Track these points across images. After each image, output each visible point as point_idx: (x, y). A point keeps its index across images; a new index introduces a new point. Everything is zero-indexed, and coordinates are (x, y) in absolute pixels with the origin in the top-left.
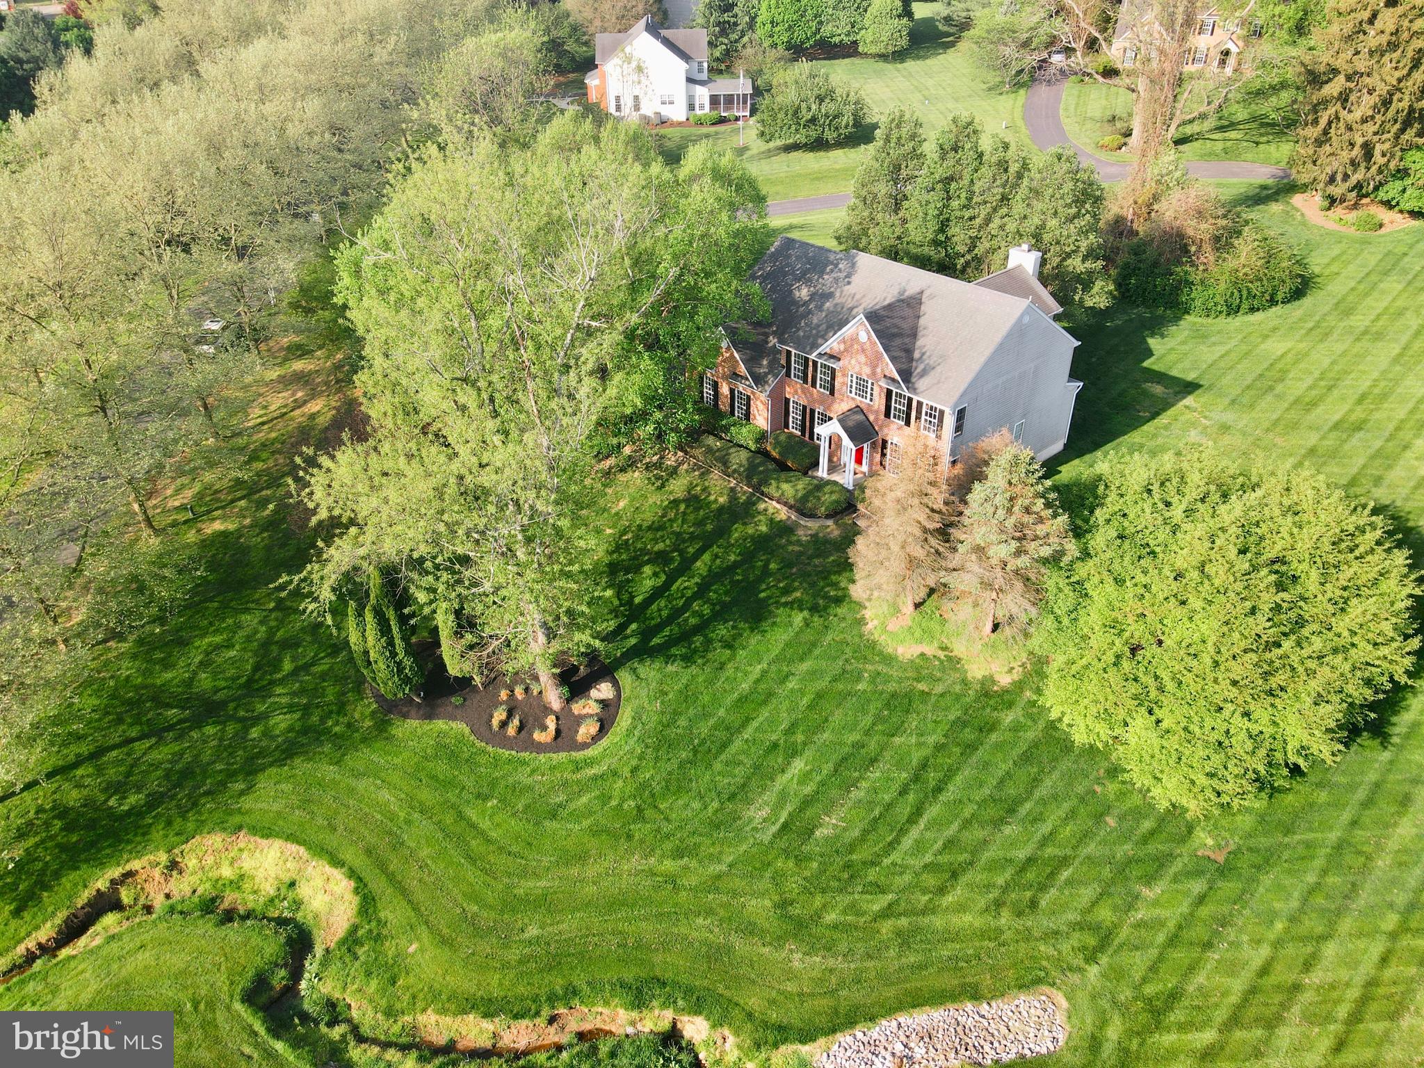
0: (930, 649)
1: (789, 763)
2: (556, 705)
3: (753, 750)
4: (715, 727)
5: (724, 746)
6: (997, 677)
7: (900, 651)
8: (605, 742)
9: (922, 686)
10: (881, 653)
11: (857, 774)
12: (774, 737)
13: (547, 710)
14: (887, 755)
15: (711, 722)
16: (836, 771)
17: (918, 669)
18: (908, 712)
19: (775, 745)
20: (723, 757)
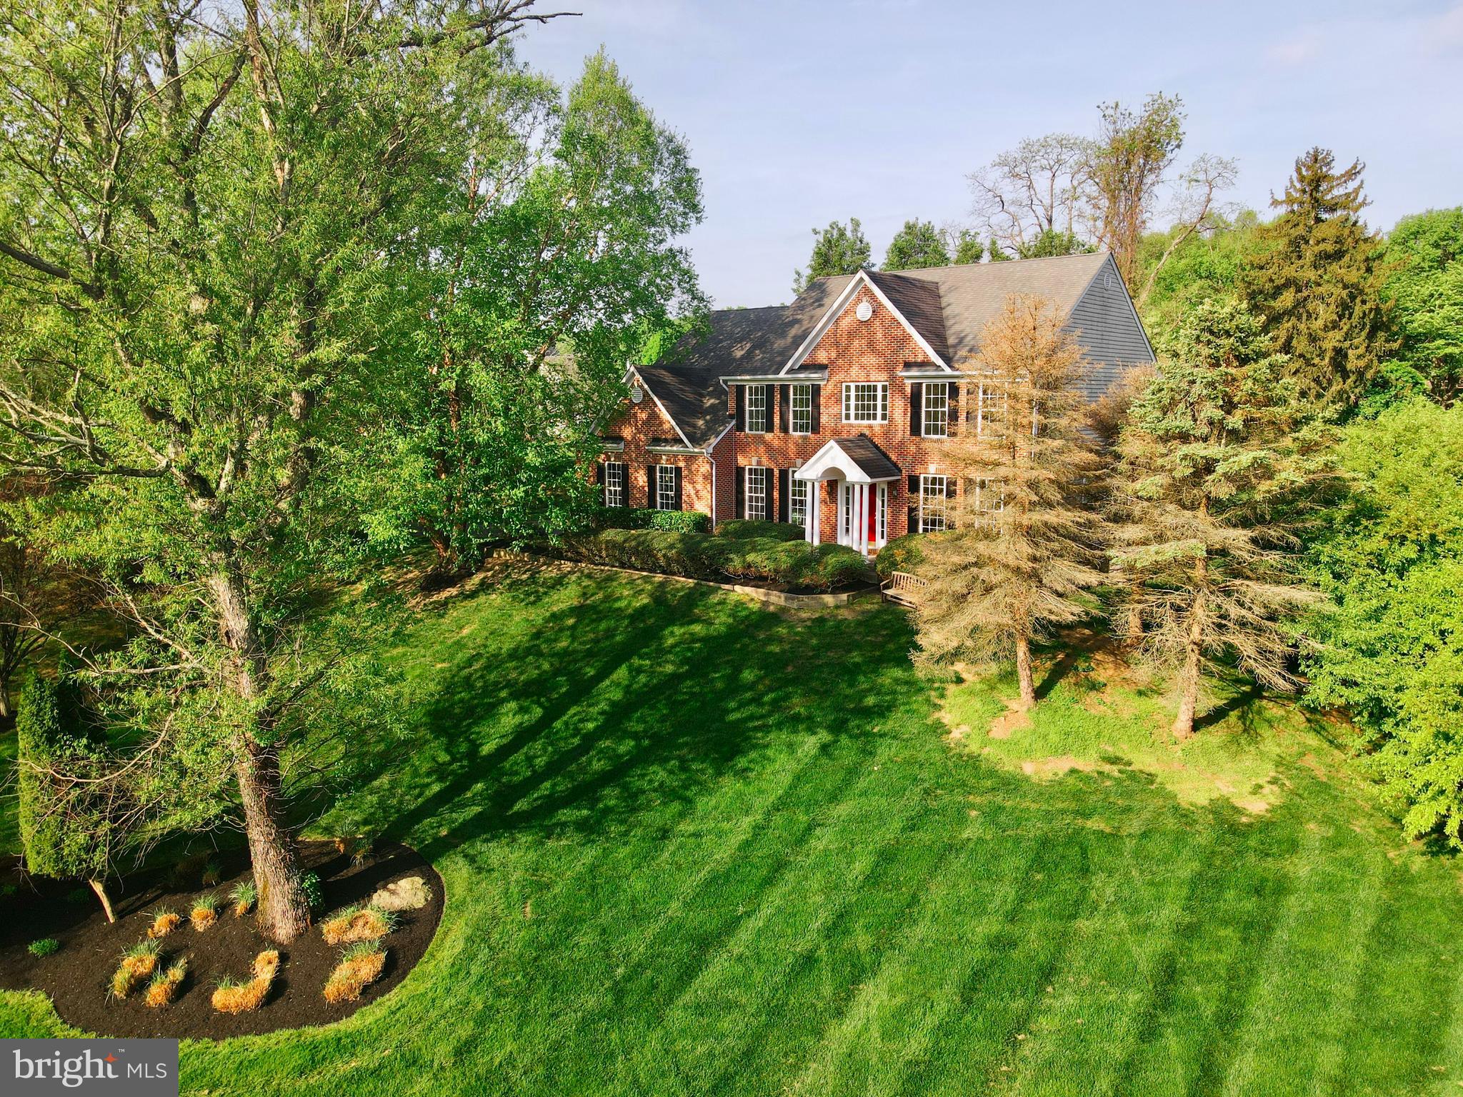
0: (1088, 764)
1: (850, 996)
2: (284, 930)
3: (758, 976)
4: (664, 938)
5: (688, 973)
6: (1238, 803)
7: (1028, 769)
8: (393, 998)
9: (1094, 824)
10: (992, 773)
11: (1018, 1005)
12: (802, 947)
13: (261, 941)
14: (1076, 956)
15: (653, 929)
16: (968, 1001)
17: (1077, 795)
18: (1085, 871)
19: (809, 961)
20: (687, 997)
